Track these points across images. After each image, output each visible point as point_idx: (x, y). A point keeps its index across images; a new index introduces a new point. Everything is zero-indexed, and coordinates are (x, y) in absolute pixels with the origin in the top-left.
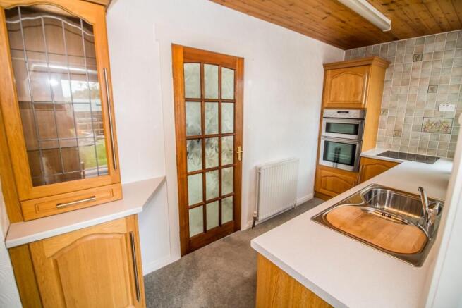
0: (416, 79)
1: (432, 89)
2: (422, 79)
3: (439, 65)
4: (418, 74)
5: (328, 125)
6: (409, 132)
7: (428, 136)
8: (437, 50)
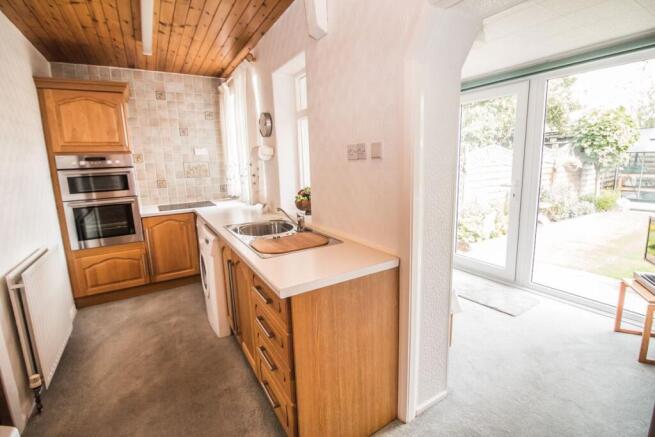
0: (165, 120)
1: (183, 132)
2: (172, 121)
3: (184, 108)
4: (165, 114)
5: (72, 182)
6: (173, 180)
7: (192, 181)
8: (178, 90)
